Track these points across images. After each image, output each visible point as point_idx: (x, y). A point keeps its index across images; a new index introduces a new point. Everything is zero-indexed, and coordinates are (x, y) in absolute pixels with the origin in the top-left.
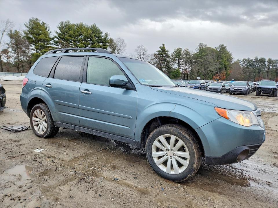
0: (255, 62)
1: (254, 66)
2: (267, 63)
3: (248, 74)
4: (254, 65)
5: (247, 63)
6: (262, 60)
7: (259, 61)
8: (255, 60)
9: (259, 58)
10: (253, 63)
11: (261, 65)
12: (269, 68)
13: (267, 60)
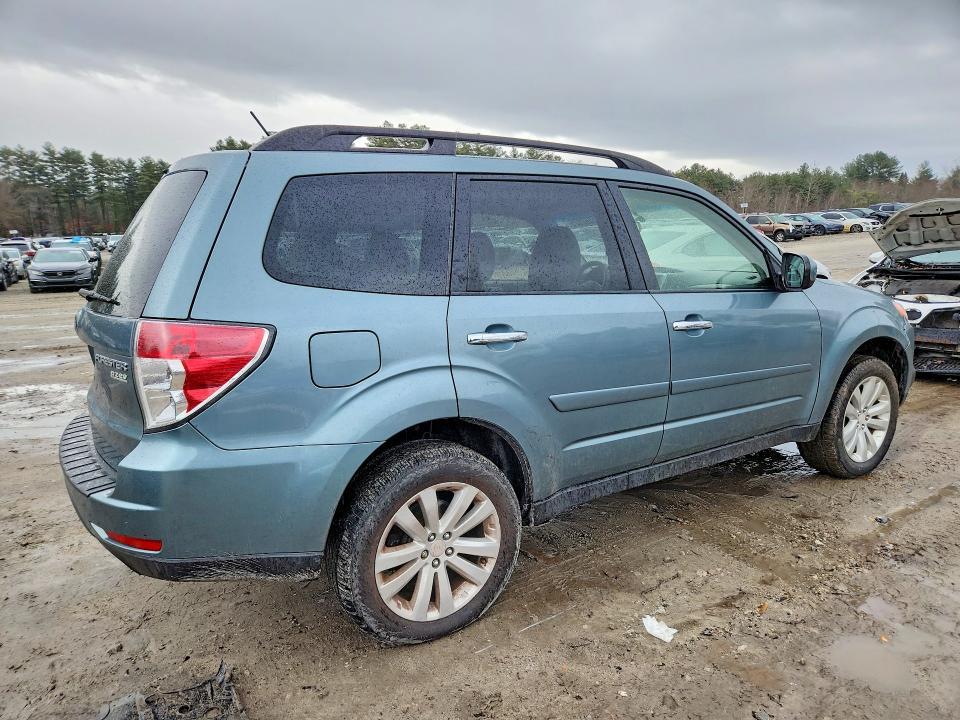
0: (46, 162)
1: (49, 179)
2: (90, 168)
3: (33, 207)
4: (46, 174)
5: (19, 164)
6: (71, 158)
7: (60, 159)
8: (45, 154)
9: (59, 150)
10: (43, 167)
11: (73, 174)
12: (101, 188)
13: (87, 161)
